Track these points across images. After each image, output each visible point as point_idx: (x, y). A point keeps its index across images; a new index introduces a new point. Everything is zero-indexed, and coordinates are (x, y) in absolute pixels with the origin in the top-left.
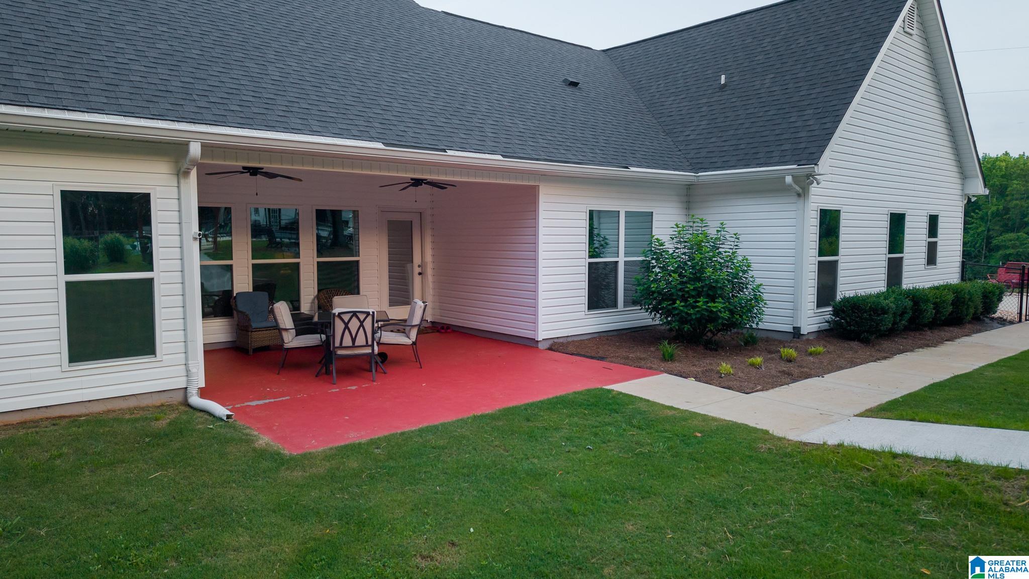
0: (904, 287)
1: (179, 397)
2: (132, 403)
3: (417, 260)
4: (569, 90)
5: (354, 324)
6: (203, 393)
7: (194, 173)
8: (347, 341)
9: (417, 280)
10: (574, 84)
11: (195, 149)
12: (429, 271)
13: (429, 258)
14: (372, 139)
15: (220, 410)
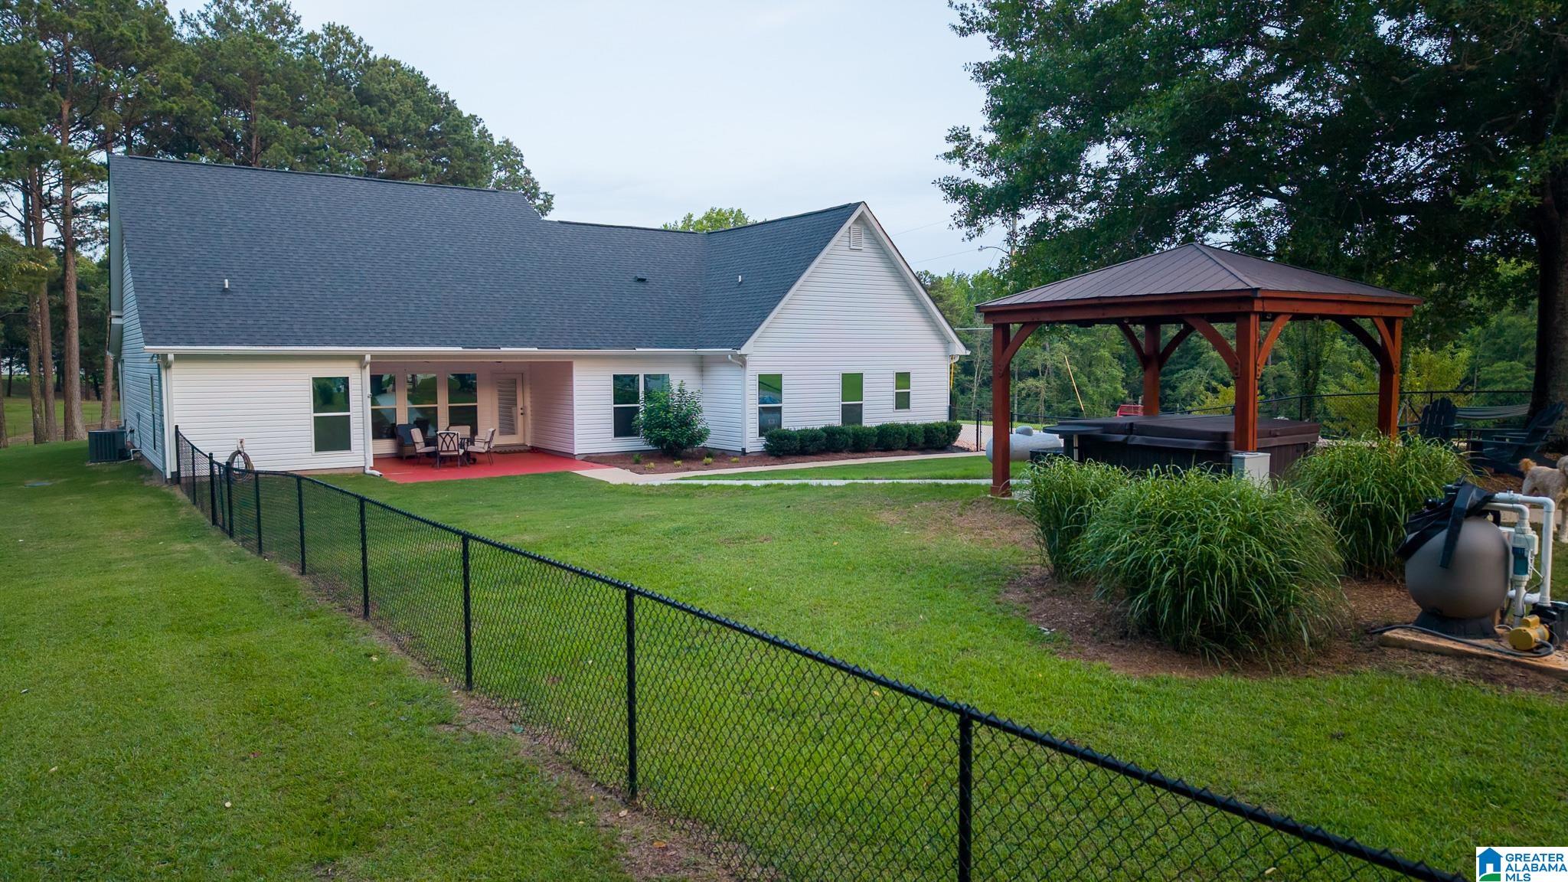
0: (864, 424)
1: (361, 470)
2: (341, 471)
3: (520, 405)
4: (641, 286)
5: (448, 439)
6: (372, 468)
7: (368, 367)
8: (445, 448)
9: (520, 418)
10: (643, 280)
11: (368, 358)
12: (529, 412)
13: (528, 403)
14: (457, 345)
15: (377, 473)
